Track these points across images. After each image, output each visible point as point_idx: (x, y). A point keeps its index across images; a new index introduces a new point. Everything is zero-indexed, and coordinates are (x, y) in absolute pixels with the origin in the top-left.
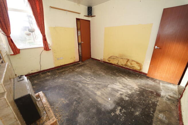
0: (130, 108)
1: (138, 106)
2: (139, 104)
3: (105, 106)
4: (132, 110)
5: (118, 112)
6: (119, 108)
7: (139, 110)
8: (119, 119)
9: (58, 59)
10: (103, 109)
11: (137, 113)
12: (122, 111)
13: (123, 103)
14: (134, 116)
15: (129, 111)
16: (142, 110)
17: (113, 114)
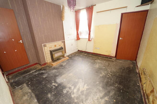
0: (55, 91)
1: (55, 99)
2: (57, 100)
3: (60, 78)
4: (53, 92)
5: (54, 84)
6: (56, 85)
7: (52, 98)
8: (50, 84)
9: (96, 48)
10: (57, 77)
11: (49, 95)
12: (53, 86)
13: (61, 88)
14: (48, 92)
15: (53, 91)
16: (51, 101)
17: (53, 82)
